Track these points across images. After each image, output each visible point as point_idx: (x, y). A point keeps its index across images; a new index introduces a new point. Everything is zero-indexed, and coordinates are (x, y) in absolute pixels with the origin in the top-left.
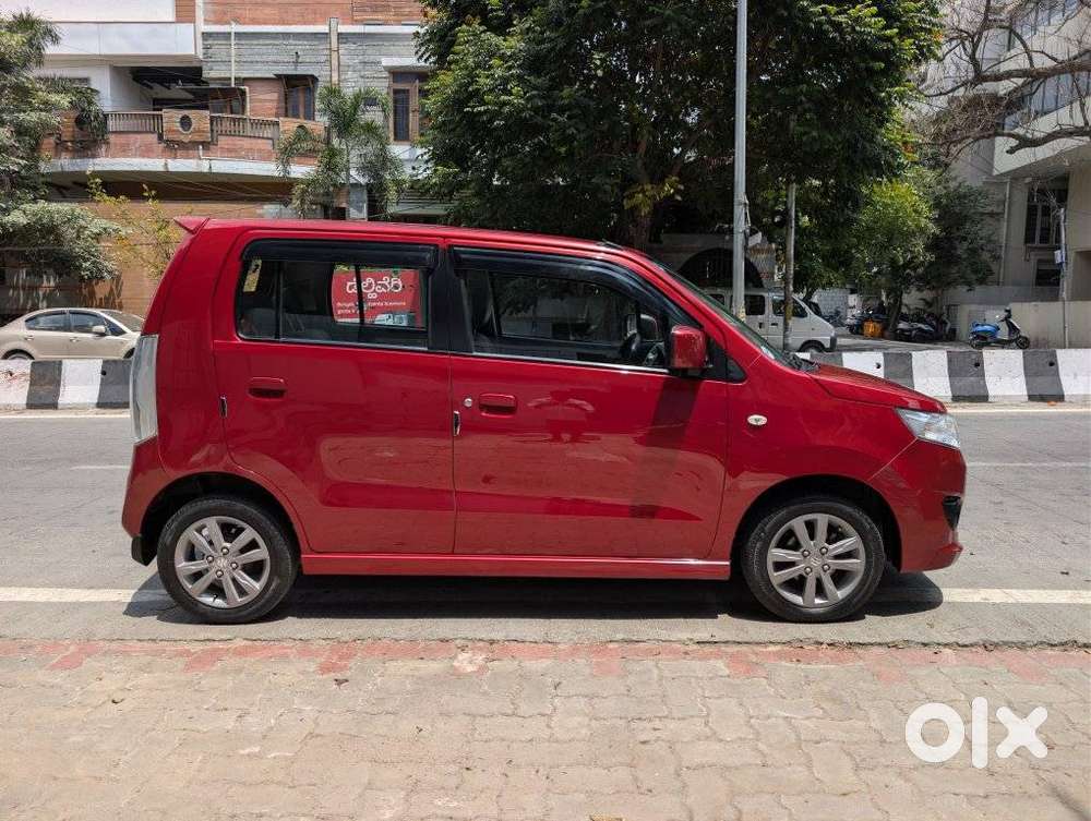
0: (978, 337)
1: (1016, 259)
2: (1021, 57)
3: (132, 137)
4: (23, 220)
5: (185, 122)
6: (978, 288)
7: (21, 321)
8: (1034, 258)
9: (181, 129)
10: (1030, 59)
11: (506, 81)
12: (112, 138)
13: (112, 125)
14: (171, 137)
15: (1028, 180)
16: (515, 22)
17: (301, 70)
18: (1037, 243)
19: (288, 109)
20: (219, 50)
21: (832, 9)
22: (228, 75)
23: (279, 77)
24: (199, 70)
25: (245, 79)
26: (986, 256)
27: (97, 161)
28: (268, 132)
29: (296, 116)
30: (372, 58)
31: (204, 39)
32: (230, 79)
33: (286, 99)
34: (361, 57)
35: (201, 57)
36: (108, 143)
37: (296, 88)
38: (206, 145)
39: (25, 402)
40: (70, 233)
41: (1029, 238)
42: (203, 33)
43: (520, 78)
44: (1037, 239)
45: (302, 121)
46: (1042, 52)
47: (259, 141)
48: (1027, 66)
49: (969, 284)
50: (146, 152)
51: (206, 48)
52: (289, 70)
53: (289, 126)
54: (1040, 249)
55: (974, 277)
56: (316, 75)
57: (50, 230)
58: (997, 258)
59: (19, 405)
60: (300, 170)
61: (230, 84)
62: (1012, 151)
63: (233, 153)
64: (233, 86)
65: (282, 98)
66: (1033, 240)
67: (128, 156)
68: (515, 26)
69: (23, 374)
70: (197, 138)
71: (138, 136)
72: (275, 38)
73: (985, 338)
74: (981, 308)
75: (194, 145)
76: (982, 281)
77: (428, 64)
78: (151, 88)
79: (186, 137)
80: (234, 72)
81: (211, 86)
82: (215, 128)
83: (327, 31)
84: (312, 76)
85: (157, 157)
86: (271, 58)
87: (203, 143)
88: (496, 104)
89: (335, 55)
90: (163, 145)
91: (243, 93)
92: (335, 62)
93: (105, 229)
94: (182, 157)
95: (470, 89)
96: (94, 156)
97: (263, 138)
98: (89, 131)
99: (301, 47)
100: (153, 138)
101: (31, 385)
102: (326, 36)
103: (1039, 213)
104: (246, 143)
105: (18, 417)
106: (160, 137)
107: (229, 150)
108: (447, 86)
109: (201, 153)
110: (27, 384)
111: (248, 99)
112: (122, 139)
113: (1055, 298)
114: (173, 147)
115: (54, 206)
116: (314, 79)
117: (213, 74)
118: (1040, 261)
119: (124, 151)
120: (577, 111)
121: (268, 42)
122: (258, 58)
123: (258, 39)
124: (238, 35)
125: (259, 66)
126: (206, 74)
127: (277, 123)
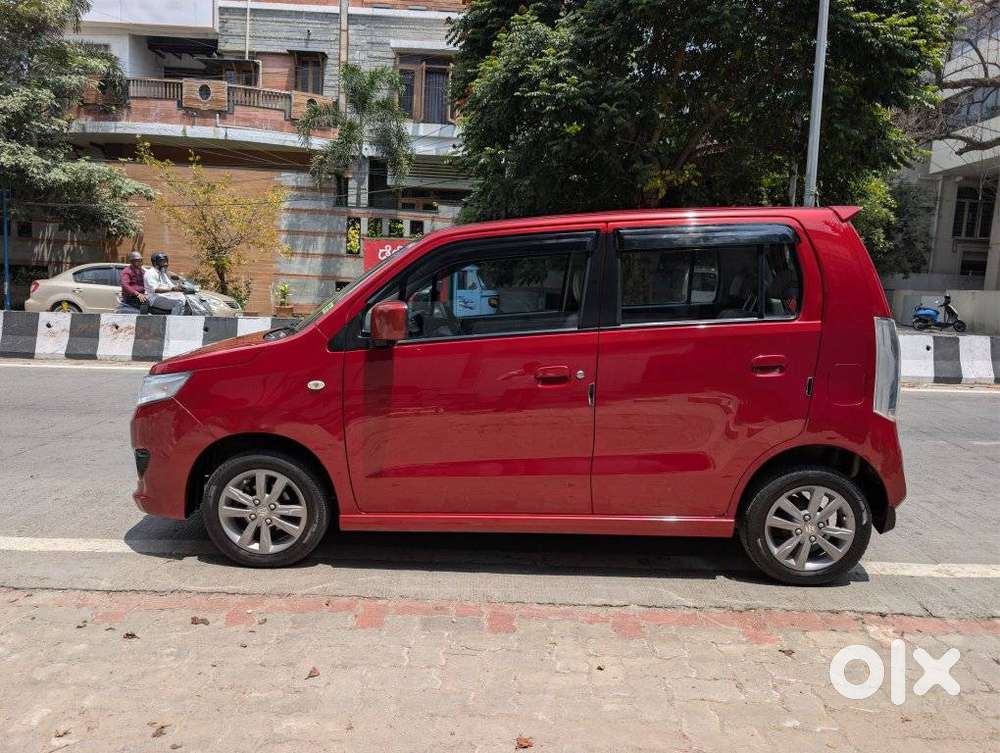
0: (920, 320)
1: (945, 250)
2: (976, 68)
3: (153, 103)
4: (64, 178)
5: (205, 91)
6: (913, 276)
7: (69, 274)
8: (960, 249)
9: (199, 97)
10: (986, 69)
11: (557, 68)
12: (134, 103)
13: (133, 90)
14: (191, 104)
15: (958, 179)
16: (562, 14)
17: (312, 48)
18: (963, 236)
19: (299, 83)
20: (234, 25)
21: (873, 16)
22: (241, 49)
23: (291, 53)
24: (215, 42)
25: (258, 53)
26: (919, 246)
27: (119, 124)
28: (280, 104)
29: (305, 89)
30: (379, 40)
31: (221, 14)
32: (244, 52)
33: (296, 73)
34: (368, 38)
35: (218, 31)
36: (129, 108)
37: (307, 64)
38: (223, 114)
39: (130, 354)
40: (106, 192)
41: (956, 232)
42: (220, 8)
43: (570, 67)
44: (963, 234)
45: (310, 95)
46: (995, 64)
47: (273, 112)
48: (982, 75)
49: (905, 272)
50: (165, 118)
51: (223, 22)
52: (300, 47)
53: (300, 98)
54: (966, 241)
55: (909, 265)
56: (326, 52)
57: (87, 188)
58: (929, 250)
59: (124, 356)
60: (318, 143)
61: (244, 57)
62: (960, 153)
63: (249, 123)
64: (247, 58)
65: (293, 73)
66: (959, 234)
67: (149, 121)
68: (562, 17)
69: (129, 328)
70: (214, 107)
71: (159, 103)
72: (288, 16)
73: (926, 321)
74: (916, 293)
75: (211, 113)
76: (917, 270)
77: (457, 48)
78: (163, 57)
79: (204, 106)
80: (248, 46)
81: (226, 58)
82: (231, 99)
83: (338, 12)
84: (323, 53)
85: (177, 123)
86: (285, 35)
87: (220, 112)
88: (548, 90)
89: (344, 35)
90: (181, 112)
91: (256, 66)
92: (344, 42)
93: (137, 190)
94: (200, 124)
95: (520, 75)
96: (115, 119)
97: (275, 109)
98: (113, 96)
99: (313, 25)
100: (173, 105)
101: (137, 338)
102: (337, 16)
103: (967, 209)
104: (260, 113)
105: (124, 368)
106: (180, 105)
107: (245, 120)
108: (496, 70)
109: (218, 120)
110: (132, 338)
111: (261, 72)
112: (144, 104)
113: (981, 287)
114: (191, 114)
115: (94, 166)
116: (324, 56)
117: (228, 47)
118: (964, 253)
119: (145, 116)
120: (625, 102)
121: (280, 19)
122: (272, 35)
123: (272, 16)
124: (253, 11)
125: (272, 42)
126: (222, 46)
127: (289, 97)
